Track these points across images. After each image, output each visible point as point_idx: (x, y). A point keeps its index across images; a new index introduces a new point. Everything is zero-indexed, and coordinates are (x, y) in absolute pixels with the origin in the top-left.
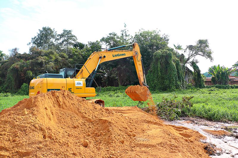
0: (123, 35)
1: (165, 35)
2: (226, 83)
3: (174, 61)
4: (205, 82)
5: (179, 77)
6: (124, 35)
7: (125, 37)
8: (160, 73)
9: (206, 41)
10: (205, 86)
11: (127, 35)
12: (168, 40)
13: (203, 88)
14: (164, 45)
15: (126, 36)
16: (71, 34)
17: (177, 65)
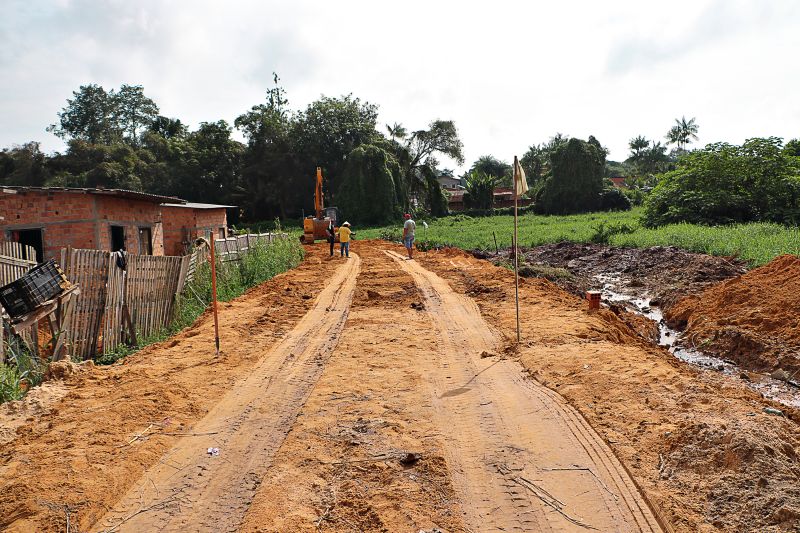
0: (271, 100)
1: (368, 106)
2: (488, 205)
3: (388, 164)
4: (450, 203)
5: (400, 198)
6: (275, 100)
7: (277, 107)
8: (363, 190)
9: (451, 123)
10: (450, 211)
11: (283, 100)
12: (375, 116)
13: (445, 216)
14: (368, 132)
15: (280, 103)
16: (141, 95)
17: (396, 173)
